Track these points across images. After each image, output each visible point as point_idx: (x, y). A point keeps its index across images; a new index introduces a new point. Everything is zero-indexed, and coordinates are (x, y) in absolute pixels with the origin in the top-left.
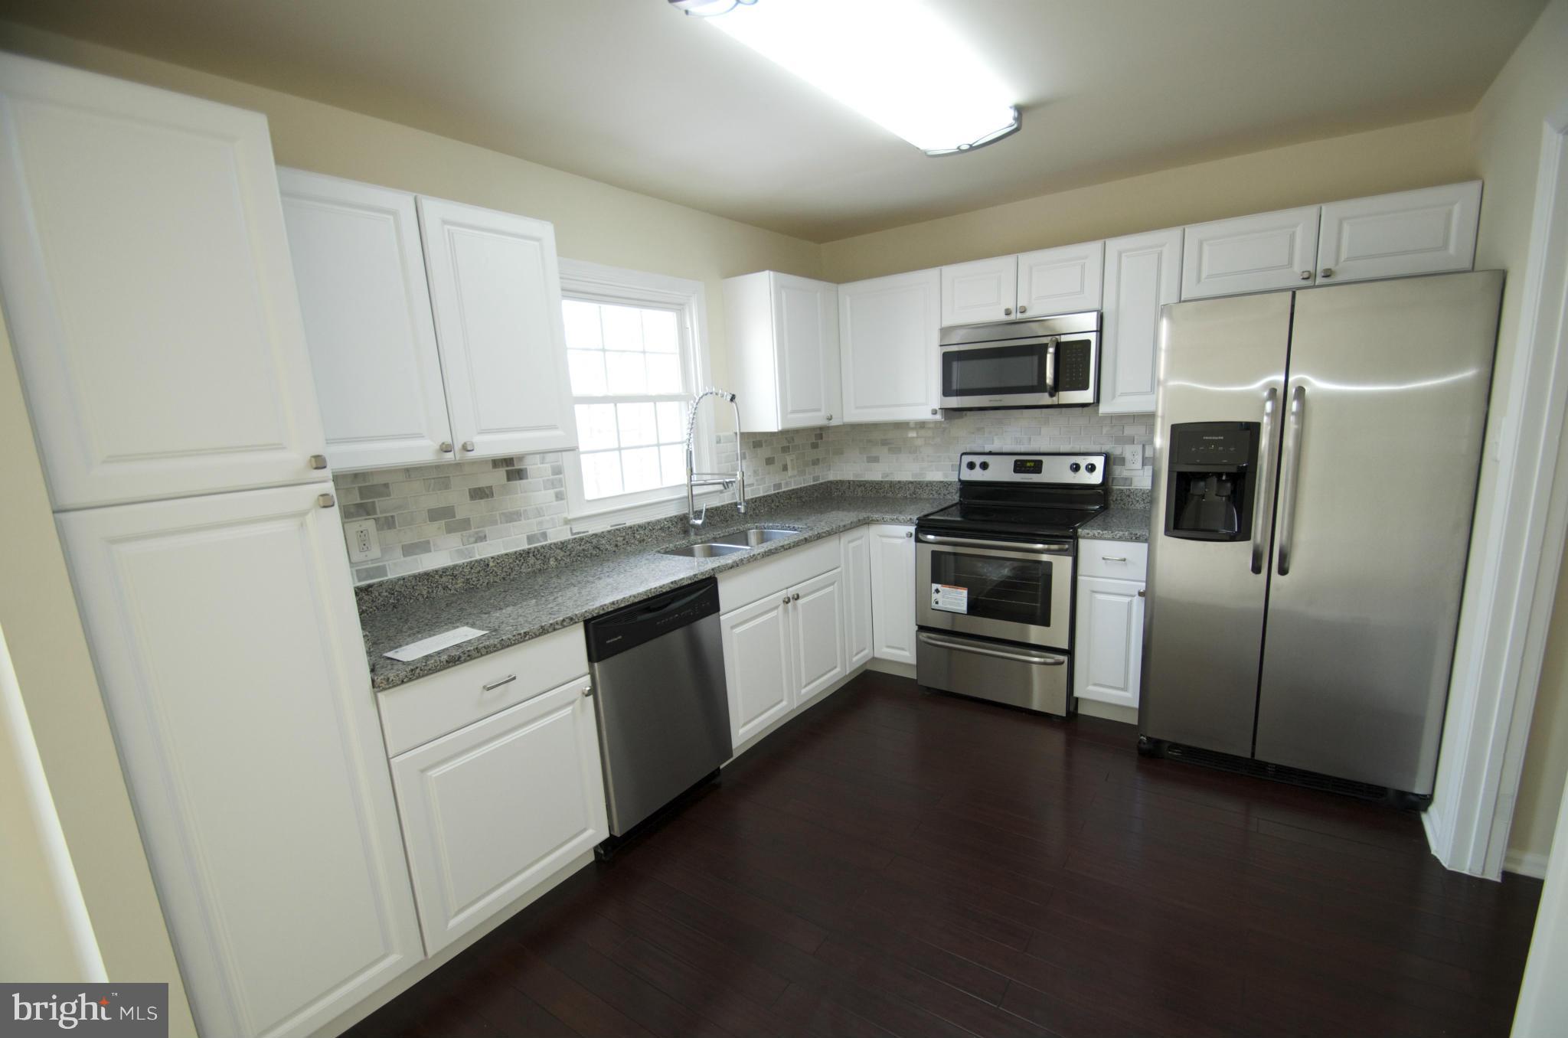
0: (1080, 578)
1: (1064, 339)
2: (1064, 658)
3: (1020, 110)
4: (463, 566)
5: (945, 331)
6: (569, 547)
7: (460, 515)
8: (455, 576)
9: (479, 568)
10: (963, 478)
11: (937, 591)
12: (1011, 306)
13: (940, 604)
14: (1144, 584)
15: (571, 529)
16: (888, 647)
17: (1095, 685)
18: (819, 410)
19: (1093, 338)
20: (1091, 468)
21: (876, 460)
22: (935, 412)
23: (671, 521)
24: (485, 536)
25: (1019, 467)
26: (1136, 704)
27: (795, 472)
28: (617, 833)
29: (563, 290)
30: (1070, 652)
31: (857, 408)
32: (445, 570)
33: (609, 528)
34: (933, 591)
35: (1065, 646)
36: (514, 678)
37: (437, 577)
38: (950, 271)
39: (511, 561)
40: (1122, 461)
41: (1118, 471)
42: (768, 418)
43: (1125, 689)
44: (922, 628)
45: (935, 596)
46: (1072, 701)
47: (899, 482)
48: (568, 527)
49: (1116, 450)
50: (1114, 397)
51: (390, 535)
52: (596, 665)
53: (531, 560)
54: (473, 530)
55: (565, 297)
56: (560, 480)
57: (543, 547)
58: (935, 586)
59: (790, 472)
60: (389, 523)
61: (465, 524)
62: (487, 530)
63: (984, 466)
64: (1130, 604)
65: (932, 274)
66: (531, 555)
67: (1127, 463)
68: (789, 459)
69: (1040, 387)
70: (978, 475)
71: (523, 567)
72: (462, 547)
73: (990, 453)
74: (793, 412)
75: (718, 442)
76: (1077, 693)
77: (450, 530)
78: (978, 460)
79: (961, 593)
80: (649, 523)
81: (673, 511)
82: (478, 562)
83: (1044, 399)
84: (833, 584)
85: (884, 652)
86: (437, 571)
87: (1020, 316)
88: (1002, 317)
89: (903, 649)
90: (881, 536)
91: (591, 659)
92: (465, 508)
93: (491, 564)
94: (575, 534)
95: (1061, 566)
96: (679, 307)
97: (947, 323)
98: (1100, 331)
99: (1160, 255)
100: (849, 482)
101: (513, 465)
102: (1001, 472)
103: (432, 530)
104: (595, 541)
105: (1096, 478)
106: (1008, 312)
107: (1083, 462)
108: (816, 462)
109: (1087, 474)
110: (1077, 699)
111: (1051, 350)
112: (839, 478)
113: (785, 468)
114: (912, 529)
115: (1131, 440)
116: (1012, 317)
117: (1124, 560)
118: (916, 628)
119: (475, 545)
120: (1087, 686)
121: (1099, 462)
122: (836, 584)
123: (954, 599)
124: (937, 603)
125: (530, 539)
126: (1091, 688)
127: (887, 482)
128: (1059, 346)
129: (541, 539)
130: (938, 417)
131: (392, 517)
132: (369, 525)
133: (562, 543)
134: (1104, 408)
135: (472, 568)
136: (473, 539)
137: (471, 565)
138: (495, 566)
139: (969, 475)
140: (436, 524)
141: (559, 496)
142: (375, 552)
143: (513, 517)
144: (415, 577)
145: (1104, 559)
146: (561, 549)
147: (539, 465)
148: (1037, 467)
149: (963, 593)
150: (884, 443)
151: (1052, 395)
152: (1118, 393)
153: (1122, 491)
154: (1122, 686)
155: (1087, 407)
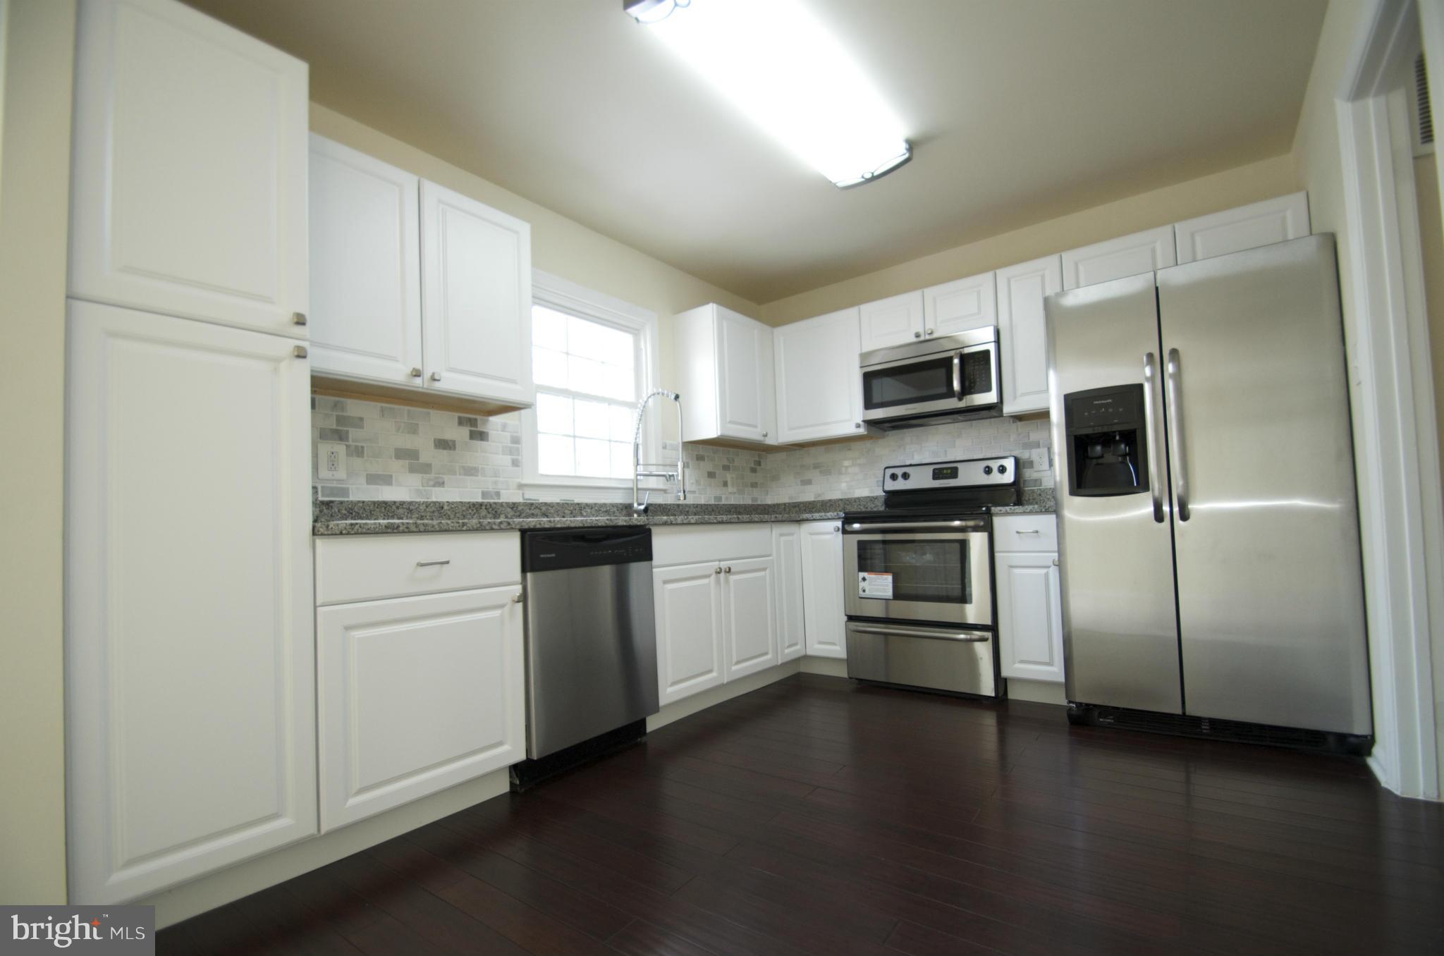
0: (997, 555)
1: (967, 351)
2: (989, 635)
3: (912, 145)
4: (419, 503)
5: (864, 356)
6: (520, 508)
7: (424, 458)
8: (410, 511)
9: (433, 509)
10: (887, 488)
11: (864, 579)
12: (921, 330)
13: (867, 592)
14: (1056, 554)
15: (523, 494)
16: (820, 643)
17: (1022, 662)
18: (755, 427)
19: (992, 348)
20: (1002, 470)
21: (809, 482)
22: (858, 426)
23: (617, 507)
24: (443, 483)
25: (937, 474)
26: (1062, 679)
27: (735, 490)
28: (535, 756)
29: (534, 297)
30: (993, 628)
31: (791, 429)
32: (402, 503)
33: (558, 501)
34: (860, 579)
35: (988, 621)
36: (448, 562)
37: (394, 507)
38: (866, 308)
39: (464, 508)
40: (1030, 464)
41: (1028, 474)
42: (708, 426)
43: (1050, 664)
44: (851, 618)
45: (862, 584)
46: (1001, 682)
47: (830, 500)
48: (521, 492)
49: (1024, 455)
50: (1015, 398)
51: (357, 462)
52: (529, 575)
53: (484, 512)
54: (432, 476)
55: (535, 303)
56: (518, 449)
57: (495, 503)
58: (862, 575)
59: (730, 489)
60: (358, 452)
61: (426, 468)
62: (446, 478)
63: (905, 476)
64: (1047, 575)
65: (852, 312)
66: (483, 507)
67: (1036, 465)
68: (729, 476)
69: (950, 393)
70: (901, 485)
71: (475, 517)
72: (421, 488)
73: (911, 465)
74: (730, 422)
75: (665, 447)
76: (1005, 673)
77: (412, 470)
78: (899, 472)
79: (886, 579)
80: (595, 504)
81: (619, 499)
82: (435, 503)
83: (954, 404)
84: (764, 569)
85: (815, 649)
86: (395, 502)
87: (928, 337)
88: (914, 339)
89: (834, 644)
90: (811, 534)
91: (524, 570)
92: (428, 454)
93: (446, 507)
94: (527, 499)
95: (977, 541)
96: (636, 332)
97: (865, 350)
98: (998, 342)
99: (1043, 277)
100: (785, 504)
101: (477, 427)
102: (922, 480)
103: (397, 467)
104: (544, 508)
105: (1009, 478)
106: (917, 335)
107: (995, 465)
108: (754, 485)
109: (1000, 475)
110: (1005, 680)
111: (956, 361)
112: (776, 502)
113: (725, 484)
114: (839, 524)
115: (1038, 445)
116: (922, 338)
117: (1037, 532)
118: (845, 618)
119: (434, 489)
120: (1015, 663)
121: (1010, 464)
122: (768, 571)
123: (880, 585)
124: (864, 591)
125: (484, 494)
126: (1017, 665)
127: (819, 501)
128: (964, 358)
129: (494, 497)
130: (862, 431)
131: (362, 447)
132: (340, 448)
133: (514, 504)
134: (1008, 409)
135: (427, 507)
136: (432, 483)
137: (427, 505)
138: (449, 510)
139: (892, 486)
140: (401, 462)
141: (515, 463)
142: (341, 474)
143: (471, 471)
144: (374, 503)
145: (1018, 532)
146: (512, 508)
147: (500, 432)
148: (954, 473)
149: (888, 579)
150: (816, 466)
151: (960, 399)
152: (1019, 392)
153: (1033, 491)
154: (1047, 660)
155: (993, 410)
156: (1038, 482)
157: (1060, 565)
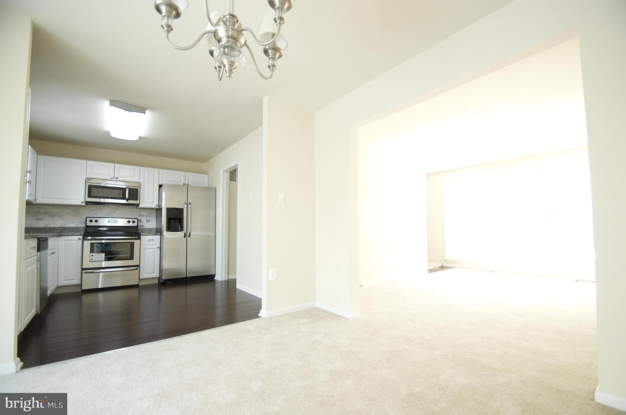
0: (141, 246)
1: (131, 187)
2: (137, 268)
5: (87, 179)
10: (85, 224)
11: (92, 255)
12: (113, 176)
14: (159, 245)
16: (66, 280)
18: (33, 196)
20: (134, 222)
21: (42, 219)
22: (82, 202)
26: (158, 276)
30: (139, 266)
35: (138, 264)
38: (90, 163)
40: (141, 221)
41: (140, 223)
43: (155, 272)
44: (85, 269)
45: (92, 257)
46: (140, 280)
49: (139, 218)
50: (143, 203)
63: (96, 221)
64: (155, 251)
65: (83, 162)
69: (124, 198)
70: (93, 224)
73: (99, 218)
76: (141, 277)
78: (94, 219)
79: (102, 255)
83: (124, 201)
85: (63, 283)
87: (115, 179)
90: (65, 240)
95: (136, 242)
97: (89, 176)
98: (140, 187)
99: (154, 174)
102: (103, 223)
105: (135, 224)
106: (111, 178)
107: (131, 220)
109: (133, 224)
111: (128, 190)
114: (81, 237)
115: (143, 216)
117: (153, 240)
118: (80, 270)
120: (144, 274)
121: (136, 221)
123: (99, 257)
124: (92, 259)
126: (145, 275)
128: (130, 189)
130: (84, 204)
134: (141, 206)
139: (90, 224)
145: (147, 240)
148: (116, 221)
151: (127, 201)
152: (145, 202)
153: (141, 229)
154: (153, 272)
155: (137, 205)
156: (142, 226)
157: (161, 248)
